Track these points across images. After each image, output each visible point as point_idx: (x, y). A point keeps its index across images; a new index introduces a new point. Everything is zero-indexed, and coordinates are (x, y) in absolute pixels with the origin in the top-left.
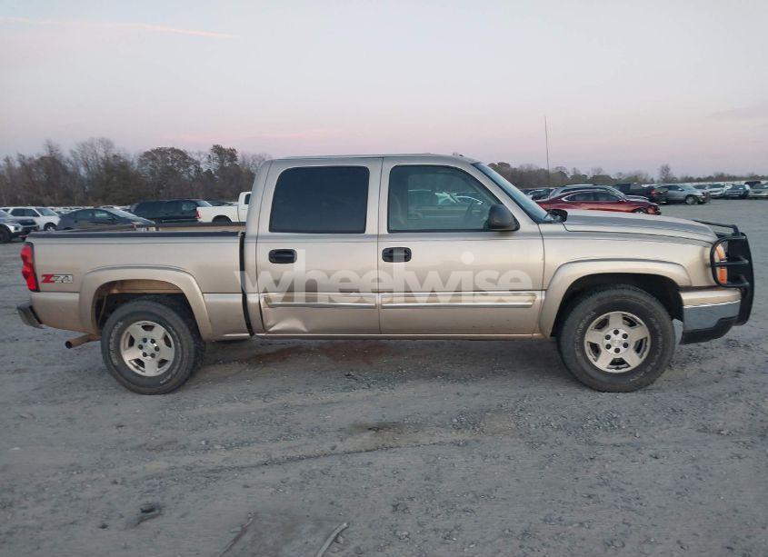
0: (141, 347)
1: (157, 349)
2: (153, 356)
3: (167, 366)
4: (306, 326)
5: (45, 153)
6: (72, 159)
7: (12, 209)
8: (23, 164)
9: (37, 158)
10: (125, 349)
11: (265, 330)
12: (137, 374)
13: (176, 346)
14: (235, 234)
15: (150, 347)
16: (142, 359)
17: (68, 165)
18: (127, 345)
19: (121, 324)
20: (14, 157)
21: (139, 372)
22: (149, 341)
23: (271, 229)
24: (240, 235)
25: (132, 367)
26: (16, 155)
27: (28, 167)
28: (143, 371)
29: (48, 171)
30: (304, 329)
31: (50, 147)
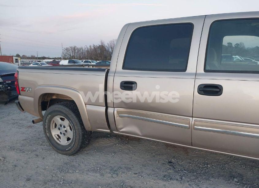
0: (59, 129)
1: (66, 131)
2: (64, 134)
3: (70, 141)
4: (141, 132)
5: (100, 44)
6: (107, 46)
7: (84, 60)
8: (94, 48)
9: (98, 46)
10: (53, 129)
11: (117, 130)
12: (57, 143)
13: (73, 131)
14: (104, 70)
15: (63, 130)
16: (60, 135)
17: (107, 48)
18: (54, 127)
19: (50, 116)
20: (92, 46)
21: (58, 142)
22: (63, 126)
23: (124, 67)
24: (106, 71)
25: (55, 138)
26: (93, 45)
27: (95, 49)
28: (60, 141)
29: (101, 50)
30: (140, 133)
31: (102, 42)
